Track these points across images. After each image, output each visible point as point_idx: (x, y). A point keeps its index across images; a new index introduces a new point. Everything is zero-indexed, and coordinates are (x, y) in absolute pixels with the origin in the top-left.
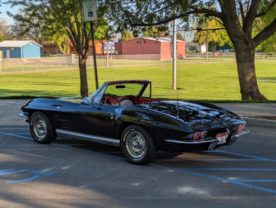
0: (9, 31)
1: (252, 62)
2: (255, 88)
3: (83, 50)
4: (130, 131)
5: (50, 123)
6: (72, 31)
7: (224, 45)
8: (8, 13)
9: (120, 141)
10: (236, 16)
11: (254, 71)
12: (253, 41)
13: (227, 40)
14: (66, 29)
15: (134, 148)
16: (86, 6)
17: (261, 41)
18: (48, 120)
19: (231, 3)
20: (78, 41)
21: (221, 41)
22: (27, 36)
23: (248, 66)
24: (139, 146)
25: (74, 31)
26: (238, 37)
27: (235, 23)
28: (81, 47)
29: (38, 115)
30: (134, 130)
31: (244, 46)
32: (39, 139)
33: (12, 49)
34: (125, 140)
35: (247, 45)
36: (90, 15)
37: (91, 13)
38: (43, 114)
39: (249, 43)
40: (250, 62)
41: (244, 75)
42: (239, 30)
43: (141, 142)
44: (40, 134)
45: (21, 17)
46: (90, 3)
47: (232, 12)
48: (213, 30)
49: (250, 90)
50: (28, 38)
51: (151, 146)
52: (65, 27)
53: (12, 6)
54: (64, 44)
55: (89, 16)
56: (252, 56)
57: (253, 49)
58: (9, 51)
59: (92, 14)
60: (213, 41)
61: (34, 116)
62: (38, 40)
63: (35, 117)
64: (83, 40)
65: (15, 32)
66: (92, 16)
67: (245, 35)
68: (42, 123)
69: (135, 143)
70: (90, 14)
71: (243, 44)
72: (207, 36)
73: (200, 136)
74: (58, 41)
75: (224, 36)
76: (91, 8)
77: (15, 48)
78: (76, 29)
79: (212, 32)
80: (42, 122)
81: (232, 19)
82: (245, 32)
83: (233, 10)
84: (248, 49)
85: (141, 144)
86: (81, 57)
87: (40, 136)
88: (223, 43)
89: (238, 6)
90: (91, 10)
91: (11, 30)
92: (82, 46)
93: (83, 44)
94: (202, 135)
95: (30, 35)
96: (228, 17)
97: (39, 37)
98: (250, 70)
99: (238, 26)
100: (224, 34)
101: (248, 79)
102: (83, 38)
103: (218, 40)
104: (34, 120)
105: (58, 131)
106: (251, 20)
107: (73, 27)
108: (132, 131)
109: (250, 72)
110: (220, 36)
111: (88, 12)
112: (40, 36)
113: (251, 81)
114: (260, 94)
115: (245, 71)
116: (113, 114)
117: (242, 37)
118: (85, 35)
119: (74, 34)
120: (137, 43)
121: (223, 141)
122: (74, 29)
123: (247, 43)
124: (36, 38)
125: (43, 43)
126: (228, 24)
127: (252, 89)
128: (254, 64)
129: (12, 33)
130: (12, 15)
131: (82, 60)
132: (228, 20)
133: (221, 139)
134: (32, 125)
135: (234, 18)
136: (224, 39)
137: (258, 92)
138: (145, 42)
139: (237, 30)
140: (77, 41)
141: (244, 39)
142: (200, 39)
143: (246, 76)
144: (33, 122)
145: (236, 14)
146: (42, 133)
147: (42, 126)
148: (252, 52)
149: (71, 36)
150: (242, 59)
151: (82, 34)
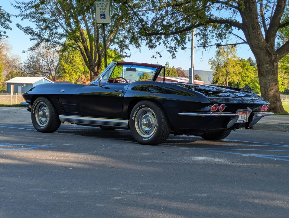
0: (22, 68)
1: (275, 75)
2: (278, 104)
3: (95, 66)
4: (140, 107)
5: (53, 109)
6: (84, 46)
7: (244, 87)
8: (19, 26)
9: (129, 121)
10: (258, 25)
11: (277, 85)
12: (276, 53)
13: (247, 82)
14: (78, 45)
15: (143, 127)
16: (99, 8)
17: (285, 53)
18: (52, 106)
19: (253, 11)
20: (91, 57)
21: (241, 83)
22: (40, 73)
23: (271, 79)
24: (149, 125)
25: (86, 45)
26: (260, 48)
27: (257, 33)
28: (93, 64)
29: (41, 101)
30: (144, 106)
31: (267, 58)
32: (41, 128)
33: (24, 85)
34: (135, 119)
35: (269, 57)
36: (103, 18)
37: (104, 15)
38: (46, 100)
39: (272, 54)
40: (272, 76)
41: (267, 89)
42: (261, 40)
43: (152, 121)
44: (41, 122)
45: (32, 30)
46: (103, 5)
47: (254, 20)
48: (233, 45)
49: (273, 106)
50: (41, 75)
51: (163, 122)
52: (77, 43)
53: (23, 19)
54: (78, 81)
55: (101, 19)
56: (275, 69)
57: (276, 62)
58: (21, 87)
59: (105, 17)
60: (233, 82)
61: (36, 102)
62: (51, 77)
63: (38, 104)
64: (95, 57)
65: (28, 69)
66: (105, 19)
67: (268, 47)
68: (45, 110)
69: (145, 121)
70: (102, 16)
71: (266, 55)
72: (227, 76)
73: (218, 108)
74: (71, 79)
75: (244, 77)
76: (104, 10)
77: (27, 84)
78: (89, 45)
79: (232, 48)
80: (45, 108)
81: (253, 29)
82: (267, 43)
83: (254, 19)
84: (271, 61)
85: (152, 123)
86: (93, 74)
87: (42, 124)
88: (244, 85)
89: (260, 19)
90: (104, 12)
91: (24, 67)
92: (94, 62)
93: (96, 61)
94: (220, 108)
95: (44, 72)
96: (249, 26)
97: (53, 75)
98: (273, 84)
99: (260, 36)
100: (245, 76)
101: (271, 93)
102: (95, 55)
103: (239, 80)
104: (36, 107)
105: (61, 116)
106: (274, 30)
107: (85, 42)
108: (142, 108)
109: (273, 86)
110: (240, 77)
111: (101, 14)
112: (53, 73)
113: (274, 95)
114: (284, 111)
115: (268, 85)
116: (121, 91)
117: (264, 49)
118: (98, 50)
119: (86, 50)
120: (152, 58)
121: (244, 120)
122: (86, 44)
123: (270, 55)
124: (49, 75)
125: (56, 81)
126: (249, 34)
127: (275, 105)
128: (277, 78)
129: (24, 70)
130: (22, 28)
131: (94, 77)
132: (249, 30)
133: (243, 117)
134: (33, 112)
135: (256, 28)
136: (244, 80)
137: (282, 108)
138: (160, 57)
139: (260, 40)
140: (89, 57)
141: (267, 50)
142: (219, 79)
143: (269, 90)
144: (35, 109)
145: (258, 23)
146: (45, 121)
147: (44, 113)
148: (275, 64)
149: (83, 52)
150: (264, 72)
151: (95, 51)
